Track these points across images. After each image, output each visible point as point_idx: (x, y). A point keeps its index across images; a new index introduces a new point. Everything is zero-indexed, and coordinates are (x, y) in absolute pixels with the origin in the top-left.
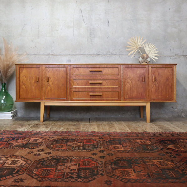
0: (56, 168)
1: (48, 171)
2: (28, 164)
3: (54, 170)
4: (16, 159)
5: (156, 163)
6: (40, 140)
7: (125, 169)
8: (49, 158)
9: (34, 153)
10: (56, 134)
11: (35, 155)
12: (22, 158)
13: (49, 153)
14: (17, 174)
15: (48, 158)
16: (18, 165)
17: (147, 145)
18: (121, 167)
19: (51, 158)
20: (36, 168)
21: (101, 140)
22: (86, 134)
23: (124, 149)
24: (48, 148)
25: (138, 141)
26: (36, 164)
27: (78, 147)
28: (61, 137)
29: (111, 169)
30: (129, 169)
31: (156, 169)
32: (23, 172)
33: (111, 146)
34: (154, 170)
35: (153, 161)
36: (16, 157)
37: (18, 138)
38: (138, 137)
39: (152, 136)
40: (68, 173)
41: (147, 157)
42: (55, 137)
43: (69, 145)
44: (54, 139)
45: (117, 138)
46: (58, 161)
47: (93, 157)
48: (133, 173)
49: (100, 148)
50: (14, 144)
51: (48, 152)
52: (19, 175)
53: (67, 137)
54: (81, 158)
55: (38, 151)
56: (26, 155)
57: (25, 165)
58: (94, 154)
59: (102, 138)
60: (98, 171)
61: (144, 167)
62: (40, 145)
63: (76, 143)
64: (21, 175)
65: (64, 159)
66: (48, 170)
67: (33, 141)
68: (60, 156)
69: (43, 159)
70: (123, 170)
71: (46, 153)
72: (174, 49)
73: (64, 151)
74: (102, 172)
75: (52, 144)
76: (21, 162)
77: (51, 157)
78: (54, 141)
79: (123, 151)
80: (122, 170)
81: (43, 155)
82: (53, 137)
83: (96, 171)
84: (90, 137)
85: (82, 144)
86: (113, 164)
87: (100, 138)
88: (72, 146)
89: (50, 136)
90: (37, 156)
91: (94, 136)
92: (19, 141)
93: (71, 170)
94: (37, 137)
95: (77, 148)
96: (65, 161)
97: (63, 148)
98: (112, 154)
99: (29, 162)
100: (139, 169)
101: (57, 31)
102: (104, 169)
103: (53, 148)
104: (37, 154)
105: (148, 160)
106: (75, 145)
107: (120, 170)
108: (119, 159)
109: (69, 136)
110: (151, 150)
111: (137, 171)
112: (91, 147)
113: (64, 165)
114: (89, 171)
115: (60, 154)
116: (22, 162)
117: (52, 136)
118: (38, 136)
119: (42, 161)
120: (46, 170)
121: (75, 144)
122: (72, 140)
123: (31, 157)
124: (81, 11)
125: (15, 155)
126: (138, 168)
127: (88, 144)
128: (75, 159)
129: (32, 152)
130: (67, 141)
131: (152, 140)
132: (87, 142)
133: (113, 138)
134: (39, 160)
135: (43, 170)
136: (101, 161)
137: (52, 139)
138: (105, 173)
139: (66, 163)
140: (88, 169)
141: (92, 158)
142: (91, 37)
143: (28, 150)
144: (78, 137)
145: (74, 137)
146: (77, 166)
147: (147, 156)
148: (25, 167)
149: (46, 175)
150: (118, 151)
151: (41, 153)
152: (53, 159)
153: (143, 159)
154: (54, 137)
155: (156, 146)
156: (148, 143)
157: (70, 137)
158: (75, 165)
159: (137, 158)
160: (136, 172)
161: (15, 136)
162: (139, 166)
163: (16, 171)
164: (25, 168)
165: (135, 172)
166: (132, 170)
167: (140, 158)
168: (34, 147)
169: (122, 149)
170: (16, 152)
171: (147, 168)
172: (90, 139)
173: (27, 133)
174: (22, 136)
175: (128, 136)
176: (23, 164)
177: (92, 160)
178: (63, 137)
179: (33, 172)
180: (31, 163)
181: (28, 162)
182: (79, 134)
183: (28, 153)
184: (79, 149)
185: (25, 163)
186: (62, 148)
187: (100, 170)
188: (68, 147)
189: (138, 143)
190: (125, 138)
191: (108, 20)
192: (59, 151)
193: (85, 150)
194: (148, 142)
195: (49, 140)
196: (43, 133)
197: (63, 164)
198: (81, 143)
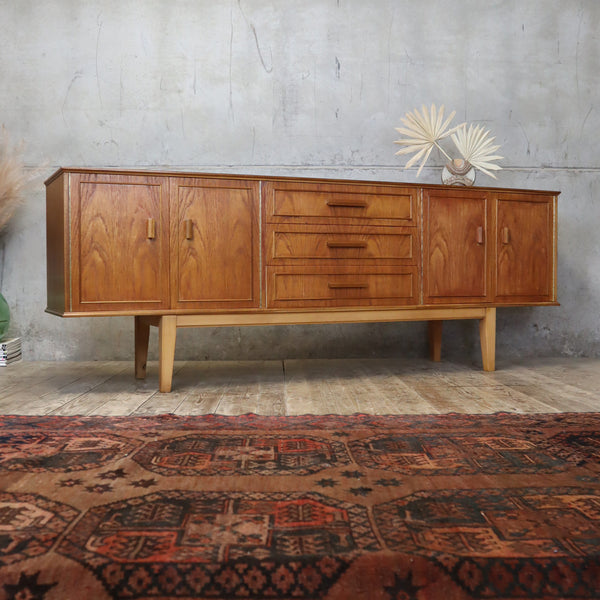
0: (182, 533)
1: (149, 543)
2: (63, 518)
3: (174, 539)
4: (17, 505)
5: (574, 506)
6: (108, 443)
7: (461, 529)
8: (149, 499)
9: (86, 484)
10: (170, 423)
11: (90, 489)
12: (40, 501)
13: (147, 484)
14: (18, 556)
15: (143, 498)
16: (23, 525)
17: (522, 453)
18: (443, 522)
19: (157, 497)
20: (97, 532)
21: (343, 440)
22: (283, 423)
23: (439, 464)
24: (142, 465)
25: (483, 440)
26: (96, 519)
27: (260, 462)
28: (189, 432)
29: (405, 529)
30: (477, 527)
31: (582, 524)
32: (43, 549)
33: (384, 458)
34: (577, 529)
35: (559, 499)
36: (15, 496)
37: (21, 439)
38: (481, 430)
39: (531, 426)
40: (232, 546)
41: (532, 487)
42: (168, 434)
43: (222, 457)
44: (161, 438)
45: (402, 431)
46: (185, 506)
47: (322, 490)
48: (495, 538)
49: (346, 463)
50: (7, 457)
51: (143, 481)
52: (27, 557)
53: (213, 432)
54: (276, 497)
55: (103, 476)
56: (53, 492)
57: (51, 526)
58: (324, 483)
59: (347, 435)
60: (351, 537)
61: (532, 518)
62: (109, 458)
63: (247, 449)
64: (33, 557)
65: (210, 502)
66: (147, 539)
67: (81, 447)
68: (191, 489)
69: (125, 501)
70: (454, 530)
71: (136, 484)
72: (537, 150)
73: (202, 473)
74: (371, 541)
75: (156, 454)
76: (34, 513)
77: (157, 493)
78: (163, 444)
79: (436, 472)
80: (446, 530)
81: (122, 489)
82: (157, 434)
83: (343, 536)
84: (301, 432)
85: (271, 452)
86: (408, 513)
87: (337, 434)
88: (235, 458)
89: (147, 431)
90: (101, 492)
91: (314, 427)
92: (24, 447)
93: (243, 538)
94: (94, 435)
95: (256, 465)
96: (214, 507)
97: (200, 467)
98: (393, 480)
99: (68, 514)
100: (514, 527)
101: (179, 91)
102: (375, 528)
103: (159, 467)
104: (97, 486)
105: (541, 497)
106: (244, 457)
107: (438, 530)
108: (425, 495)
109: (220, 428)
110: (539, 466)
111: (511, 534)
112: (309, 461)
113: (211, 520)
114: (316, 539)
115: (188, 483)
116: (39, 513)
117: (153, 431)
118: (99, 430)
119: (120, 510)
120: (138, 538)
121: (247, 453)
122: (233, 442)
123: (75, 496)
124: (254, 30)
125: (8, 490)
126: (512, 523)
127: (294, 451)
128: (254, 499)
129: (78, 482)
130: (215, 443)
131: (537, 438)
132: (289, 446)
133: (386, 432)
134: (107, 506)
135: (124, 540)
136: (358, 506)
137: (156, 439)
138: (382, 542)
139: (217, 512)
140: (312, 531)
141: (320, 495)
142: (284, 110)
143: (61, 476)
144: (253, 431)
145: (239, 432)
146: (265, 525)
147: (532, 484)
148: (51, 530)
149: (142, 554)
150: (417, 472)
151: (112, 483)
152: (166, 501)
153: (521, 493)
154: (161, 432)
155: (555, 455)
156: (524, 445)
157: (223, 432)
158: (258, 520)
159: (498, 493)
160: (507, 536)
161: (12, 431)
162: (515, 518)
163: (12, 545)
164: (52, 535)
165: (501, 536)
166: (490, 530)
167: (506, 490)
168: (87, 466)
169: (431, 465)
170: (16, 480)
171: (547, 522)
172: (302, 438)
173: (57, 422)
174: (36, 430)
175: (440, 427)
176: (43, 522)
177: (320, 501)
178: (194, 432)
179: (84, 548)
180: (75, 517)
181: (63, 514)
182: (256, 422)
183: (63, 484)
184: (262, 468)
185: (49, 515)
186: (194, 465)
187: (362, 535)
188: (217, 462)
189: (486, 446)
190: (432, 431)
191: (337, 61)
192: (184, 475)
193: (287, 472)
194: (521, 441)
195: (144, 442)
196: (118, 422)
197: (207, 518)
198: (269, 449)
